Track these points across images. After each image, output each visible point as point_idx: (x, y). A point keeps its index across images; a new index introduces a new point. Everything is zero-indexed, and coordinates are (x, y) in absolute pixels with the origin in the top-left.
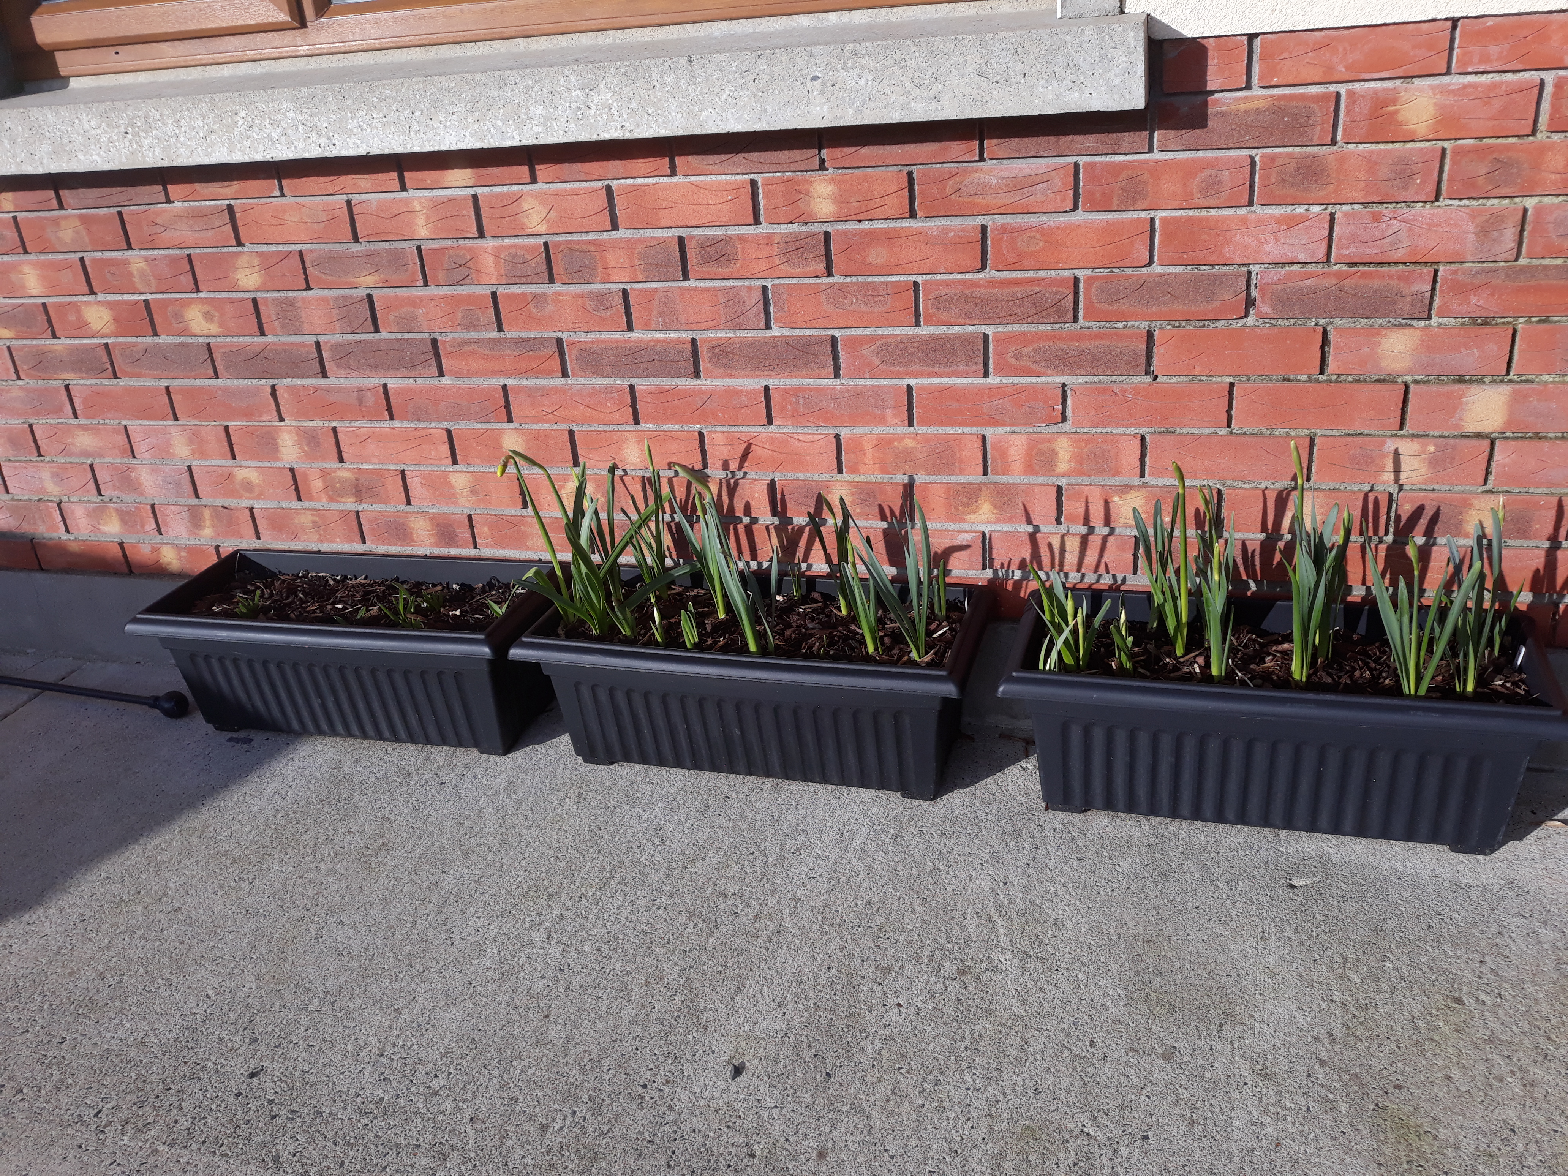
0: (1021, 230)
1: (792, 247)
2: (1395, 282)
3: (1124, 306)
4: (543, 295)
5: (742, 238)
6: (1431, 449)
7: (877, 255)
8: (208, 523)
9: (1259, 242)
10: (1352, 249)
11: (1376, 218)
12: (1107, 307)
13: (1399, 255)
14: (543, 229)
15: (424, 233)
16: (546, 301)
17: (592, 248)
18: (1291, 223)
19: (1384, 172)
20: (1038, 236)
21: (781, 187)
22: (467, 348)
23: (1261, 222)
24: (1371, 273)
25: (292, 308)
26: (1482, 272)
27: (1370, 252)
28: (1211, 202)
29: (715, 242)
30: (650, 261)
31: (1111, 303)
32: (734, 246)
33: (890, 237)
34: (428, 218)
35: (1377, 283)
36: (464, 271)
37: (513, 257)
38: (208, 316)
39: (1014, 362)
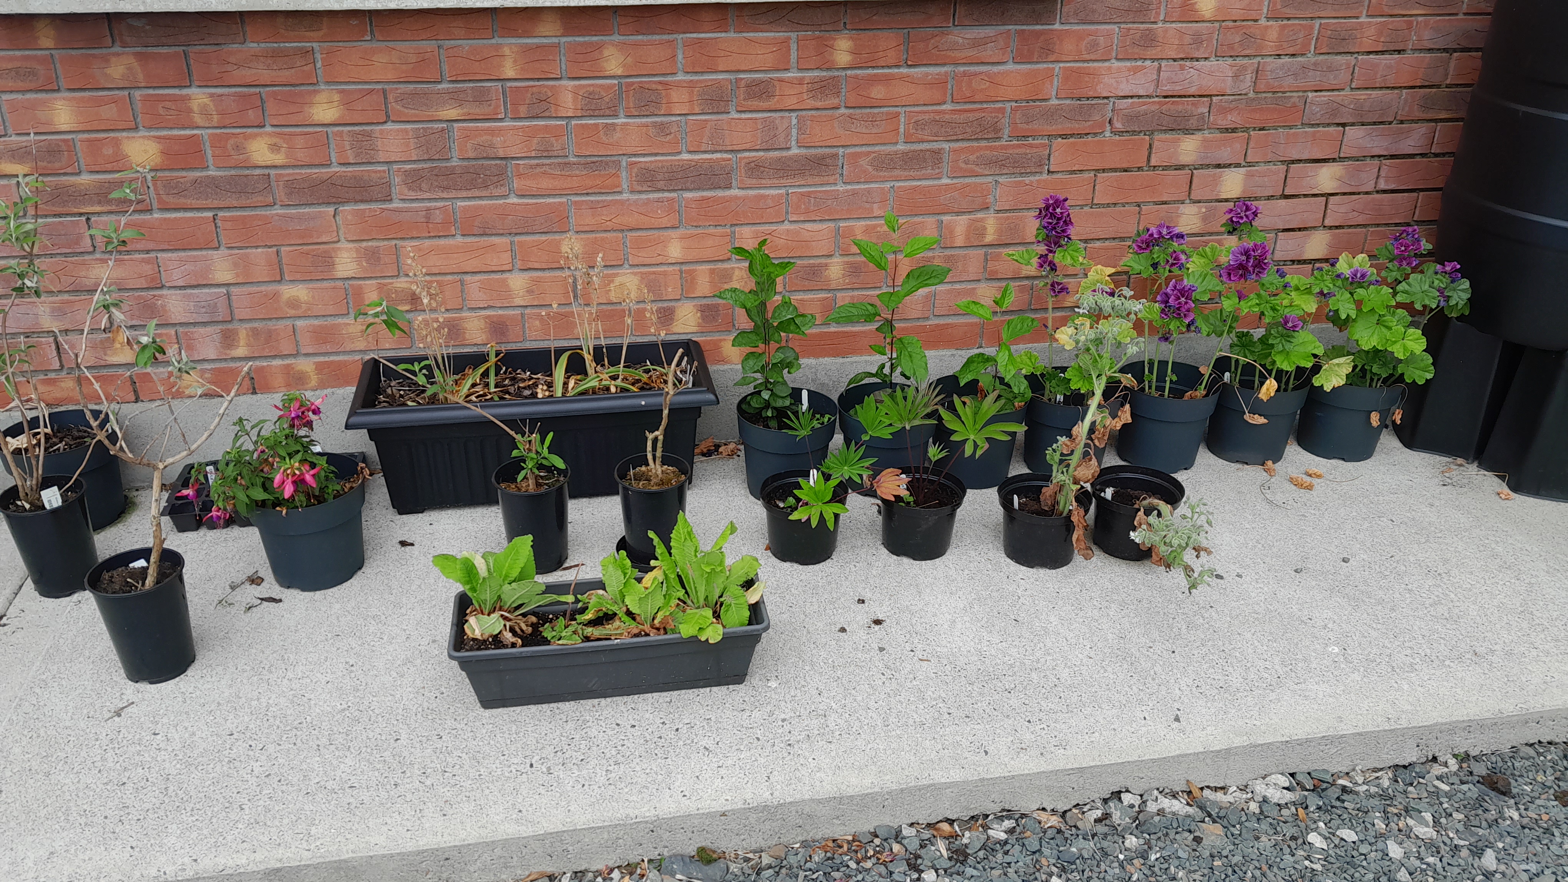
0: (976, 74)
1: (816, 86)
2: (1189, 107)
3: (1035, 126)
4: (613, 124)
5: (781, 80)
6: (1204, 210)
7: (878, 92)
8: (242, 343)
9: (1117, 82)
10: (1168, 87)
11: (1182, 68)
12: (1025, 126)
13: (1192, 91)
14: (619, 72)
15: (510, 73)
16: (615, 129)
17: (660, 87)
18: (1135, 70)
19: (1188, 39)
20: (986, 78)
21: (814, 42)
22: (538, 170)
23: (1119, 70)
24: (1177, 102)
25: (369, 138)
26: (1235, 100)
27: (1177, 89)
28: (1093, 57)
29: (759, 83)
30: (706, 97)
31: (1027, 123)
32: (774, 86)
33: (888, 79)
34: (515, 61)
35: (1180, 108)
36: (544, 105)
37: (590, 94)
38: (274, 148)
39: (963, 165)
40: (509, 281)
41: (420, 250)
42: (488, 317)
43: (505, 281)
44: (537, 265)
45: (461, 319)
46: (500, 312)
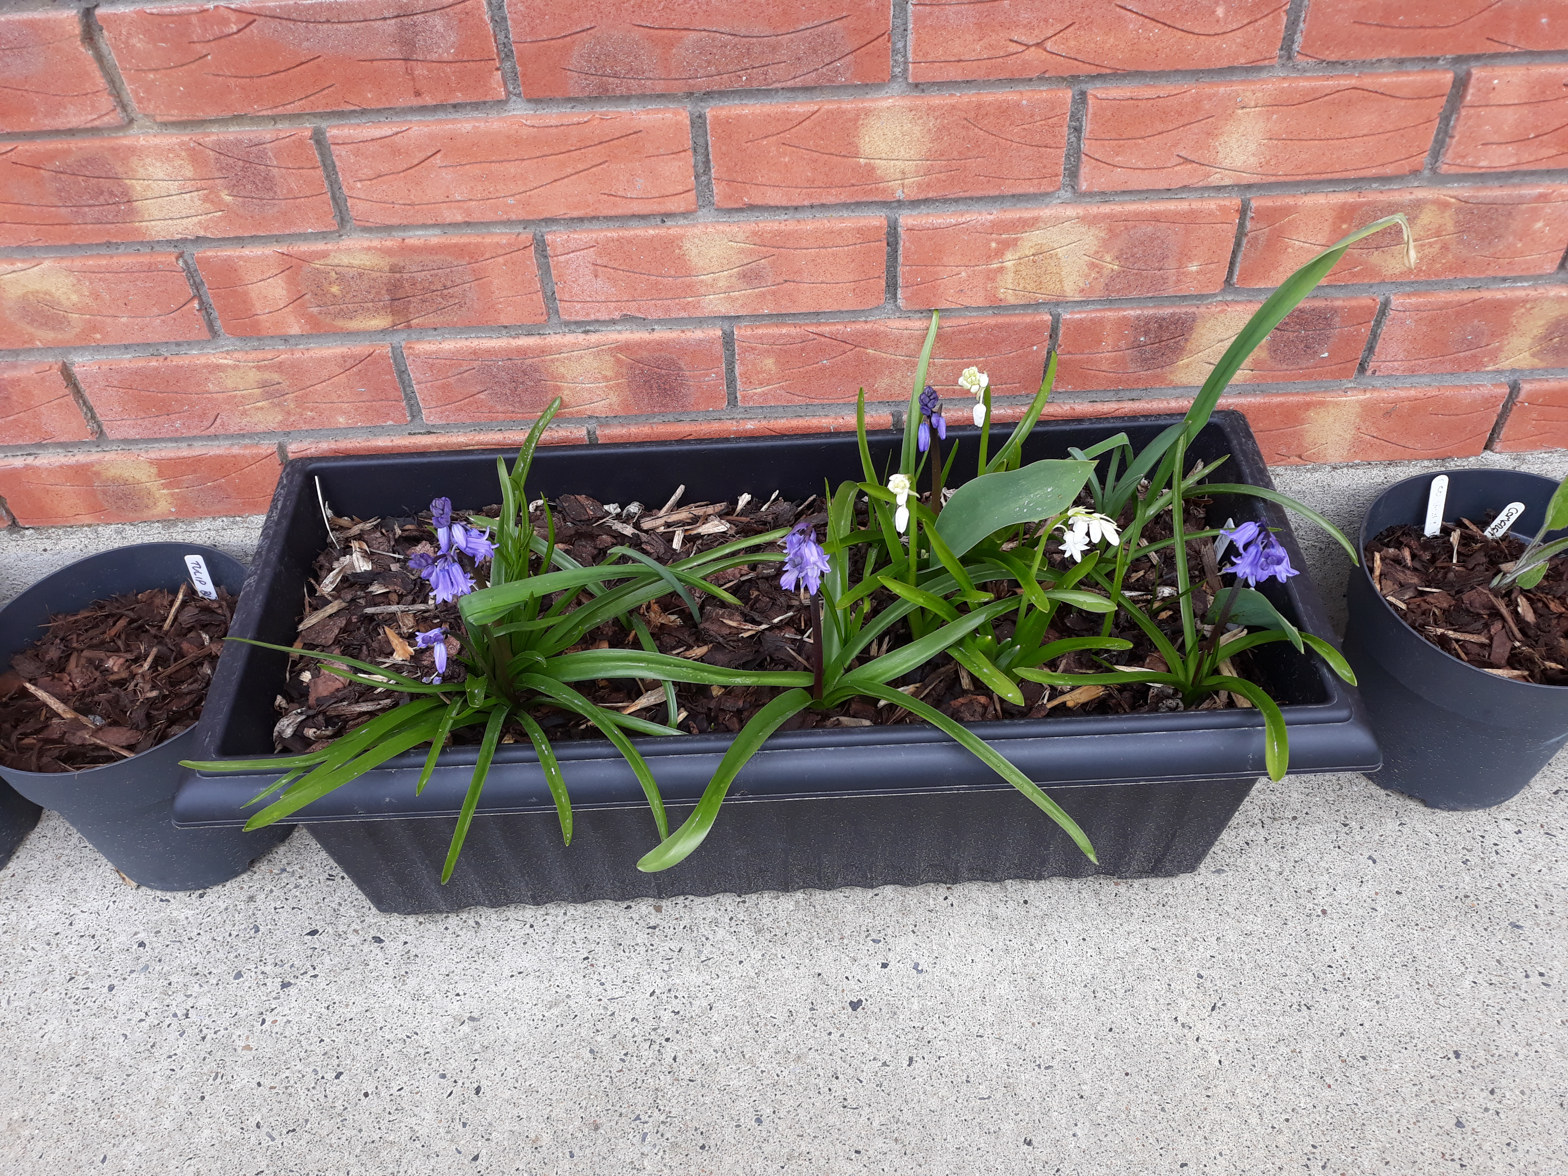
40: (687, 245)
41: (396, 151)
42: (625, 348)
43: (671, 243)
44: (775, 197)
45: (543, 351)
46: (661, 334)
